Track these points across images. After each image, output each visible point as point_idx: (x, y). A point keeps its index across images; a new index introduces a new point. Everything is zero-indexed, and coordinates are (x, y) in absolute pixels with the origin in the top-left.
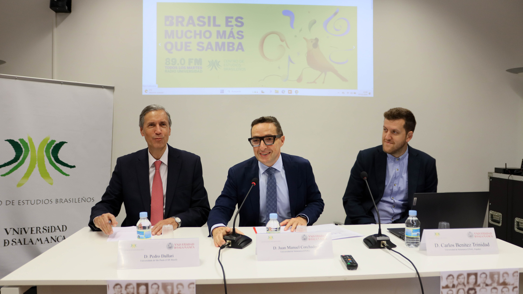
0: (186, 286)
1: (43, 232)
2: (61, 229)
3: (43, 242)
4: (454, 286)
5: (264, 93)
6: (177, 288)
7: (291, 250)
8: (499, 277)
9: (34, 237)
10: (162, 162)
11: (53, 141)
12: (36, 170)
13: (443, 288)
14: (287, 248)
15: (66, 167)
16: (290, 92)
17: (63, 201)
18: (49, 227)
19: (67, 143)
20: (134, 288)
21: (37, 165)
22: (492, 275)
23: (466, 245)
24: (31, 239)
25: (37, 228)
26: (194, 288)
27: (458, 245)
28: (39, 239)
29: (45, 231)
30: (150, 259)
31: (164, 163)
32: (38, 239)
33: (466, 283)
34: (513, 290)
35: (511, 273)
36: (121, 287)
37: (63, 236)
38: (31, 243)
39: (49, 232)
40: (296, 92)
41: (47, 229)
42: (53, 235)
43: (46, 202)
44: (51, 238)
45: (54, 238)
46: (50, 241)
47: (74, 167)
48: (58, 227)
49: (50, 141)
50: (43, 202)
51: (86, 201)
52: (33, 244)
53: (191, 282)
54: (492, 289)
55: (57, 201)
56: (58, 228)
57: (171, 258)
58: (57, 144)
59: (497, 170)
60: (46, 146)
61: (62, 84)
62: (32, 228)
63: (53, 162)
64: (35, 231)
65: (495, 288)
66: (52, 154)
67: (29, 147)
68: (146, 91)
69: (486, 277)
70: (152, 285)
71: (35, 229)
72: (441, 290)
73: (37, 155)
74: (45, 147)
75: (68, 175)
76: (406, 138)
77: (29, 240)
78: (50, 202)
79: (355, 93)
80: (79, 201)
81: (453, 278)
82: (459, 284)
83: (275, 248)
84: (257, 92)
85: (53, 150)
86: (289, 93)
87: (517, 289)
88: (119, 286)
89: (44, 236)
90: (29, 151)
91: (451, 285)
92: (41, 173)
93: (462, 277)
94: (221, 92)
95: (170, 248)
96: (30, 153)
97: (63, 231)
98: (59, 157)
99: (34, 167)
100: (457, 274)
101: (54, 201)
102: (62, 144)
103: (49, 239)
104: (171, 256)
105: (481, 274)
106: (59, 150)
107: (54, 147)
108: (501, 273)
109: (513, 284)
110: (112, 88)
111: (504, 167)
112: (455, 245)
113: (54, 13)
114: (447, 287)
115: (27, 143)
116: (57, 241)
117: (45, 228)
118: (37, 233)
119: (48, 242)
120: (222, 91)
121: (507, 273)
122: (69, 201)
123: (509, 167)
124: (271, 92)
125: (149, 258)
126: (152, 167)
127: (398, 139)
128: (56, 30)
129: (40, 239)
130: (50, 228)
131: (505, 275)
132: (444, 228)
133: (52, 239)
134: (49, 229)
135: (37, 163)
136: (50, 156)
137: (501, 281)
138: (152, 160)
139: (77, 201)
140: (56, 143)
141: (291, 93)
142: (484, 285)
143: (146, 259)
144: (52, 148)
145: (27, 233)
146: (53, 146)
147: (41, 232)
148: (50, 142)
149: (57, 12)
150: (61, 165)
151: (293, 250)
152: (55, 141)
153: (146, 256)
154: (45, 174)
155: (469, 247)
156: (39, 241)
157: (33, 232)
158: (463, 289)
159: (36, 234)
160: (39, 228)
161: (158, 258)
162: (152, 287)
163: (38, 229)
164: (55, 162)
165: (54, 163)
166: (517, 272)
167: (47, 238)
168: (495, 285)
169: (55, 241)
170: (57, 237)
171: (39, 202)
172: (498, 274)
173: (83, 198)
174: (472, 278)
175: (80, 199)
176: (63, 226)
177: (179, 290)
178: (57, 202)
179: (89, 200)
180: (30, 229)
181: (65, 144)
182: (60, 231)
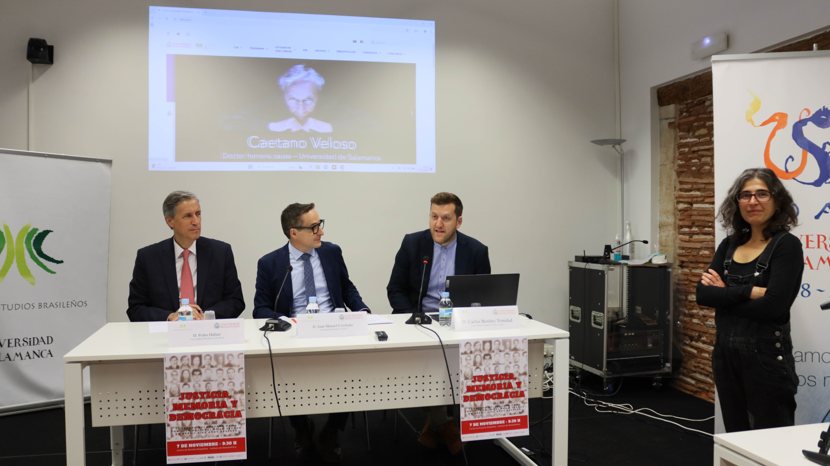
0: (235, 356)
1: (23, 344)
2: (46, 341)
3: (23, 358)
4: (471, 352)
5: (302, 168)
6: (228, 358)
7: (329, 328)
8: (510, 344)
9: (12, 351)
10: (190, 251)
11: (35, 230)
12: (14, 266)
13: (462, 354)
14: (325, 326)
15: (51, 263)
16: (334, 167)
17: (48, 306)
18: (30, 339)
19: (52, 231)
20: (188, 360)
21: (15, 260)
22: (504, 342)
23: (491, 321)
24: (8, 354)
25: (16, 339)
26: (243, 358)
27: (483, 321)
28: (18, 354)
29: (25, 343)
30: (199, 338)
31: (192, 253)
32: (16, 354)
33: (482, 350)
34: (523, 355)
35: (520, 340)
36: (177, 359)
37: (48, 350)
38: (8, 359)
39: (30, 345)
40: (342, 167)
41: (28, 341)
42: (36, 348)
43: (27, 307)
44: (33, 352)
45: (38, 353)
46: (31, 357)
47: (62, 262)
48: (42, 338)
49: (31, 229)
50: (23, 307)
51: (77, 305)
52: (10, 360)
53: (240, 352)
54: (505, 354)
55: (40, 305)
56: (42, 340)
57: (218, 337)
58: (40, 234)
59: (578, 259)
60: (26, 236)
61: (46, 157)
62: (9, 340)
63: (35, 256)
64: (13, 344)
65: (507, 354)
66: (34, 246)
67: (5, 237)
68: (153, 166)
69: (499, 344)
70: (205, 356)
71: (13, 342)
72: (460, 356)
73: (15, 248)
74: (25, 238)
75: (55, 273)
76: (456, 225)
77: (5, 355)
78: (32, 307)
79: (413, 169)
80: (68, 306)
81: (471, 345)
82: (476, 350)
83: (314, 327)
84: (294, 168)
85: (35, 241)
86: (333, 169)
87: (527, 354)
88: (174, 359)
89: (24, 350)
90: (5, 242)
91: (469, 352)
92: (20, 270)
93: (479, 344)
94: (249, 168)
95: (217, 327)
96: (6, 244)
97: (48, 344)
98: (43, 250)
99: (12, 262)
100: (475, 341)
101: (37, 306)
102: (46, 233)
103: (31, 354)
104: (218, 335)
105: (495, 342)
106: (42, 241)
107: (37, 237)
108: (512, 340)
109: (523, 350)
110: (109, 162)
111: (582, 255)
112: (481, 322)
113: (30, 63)
114: (465, 353)
115: (2, 233)
116: (40, 356)
117: (25, 340)
118: (16, 346)
119: (30, 358)
120: (251, 167)
121: (517, 340)
122: (55, 306)
123: (588, 254)
124: (311, 167)
125: (197, 337)
126: (180, 257)
127: (449, 225)
128: (32, 87)
129: (20, 354)
130: (32, 340)
131: (516, 342)
132: (476, 306)
133: (34, 354)
134: (30, 341)
135: (15, 256)
136: (31, 249)
137: (513, 347)
138: (178, 250)
139: (65, 305)
140: (38, 232)
141: (335, 169)
142: (498, 351)
143: (195, 338)
144: (34, 238)
145: (3, 347)
146: (35, 235)
147: (21, 345)
148: (31, 231)
149: (33, 62)
150: (45, 260)
151: (331, 328)
152: (37, 230)
153: (195, 335)
154: (25, 272)
155: (494, 323)
156: (18, 356)
157: (11, 345)
158: (480, 355)
159: (14, 348)
160: (19, 339)
161: (206, 337)
162: (205, 359)
163: (17, 341)
164: (37, 256)
165: (37, 258)
166: (526, 339)
167: (28, 353)
168: (507, 351)
169: (39, 357)
170: (40, 352)
171: (17, 307)
172: (510, 341)
173: (73, 302)
174: (488, 345)
175: (70, 303)
176: (48, 337)
177: (229, 360)
178: (40, 307)
179: (80, 304)
180: (7, 341)
181: (50, 233)
182: (45, 344)
